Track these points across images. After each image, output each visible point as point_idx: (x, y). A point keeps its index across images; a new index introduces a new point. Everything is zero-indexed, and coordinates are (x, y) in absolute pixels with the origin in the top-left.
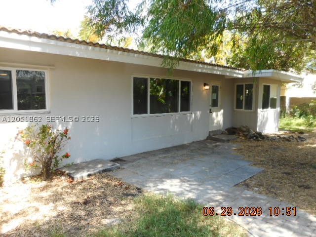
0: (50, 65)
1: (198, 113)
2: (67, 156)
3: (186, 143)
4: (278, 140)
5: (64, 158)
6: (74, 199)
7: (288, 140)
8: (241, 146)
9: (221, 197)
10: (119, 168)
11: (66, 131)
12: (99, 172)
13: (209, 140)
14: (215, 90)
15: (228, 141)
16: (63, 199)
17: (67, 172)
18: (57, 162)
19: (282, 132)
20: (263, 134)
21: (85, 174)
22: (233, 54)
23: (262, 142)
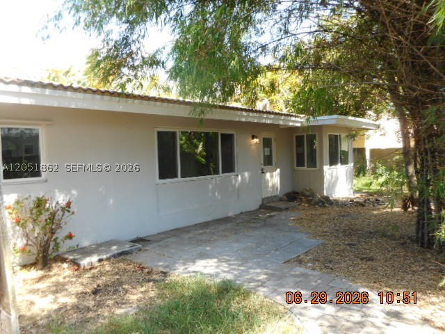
0: (45, 120)
1: (246, 174)
2: (70, 237)
3: (231, 214)
4: (349, 205)
5: (66, 239)
6: (80, 289)
7: (362, 205)
8: (302, 214)
9: (265, 276)
10: (140, 250)
11: (69, 204)
12: (114, 256)
13: (262, 210)
14: (267, 143)
15: (287, 209)
16: (66, 290)
17: (71, 257)
18: (57, 245)
19: (358, 195)
20: (331, 198)
21: (94, 259)
22: (292, 94)
23: (330, 208)
